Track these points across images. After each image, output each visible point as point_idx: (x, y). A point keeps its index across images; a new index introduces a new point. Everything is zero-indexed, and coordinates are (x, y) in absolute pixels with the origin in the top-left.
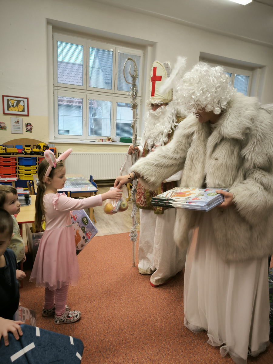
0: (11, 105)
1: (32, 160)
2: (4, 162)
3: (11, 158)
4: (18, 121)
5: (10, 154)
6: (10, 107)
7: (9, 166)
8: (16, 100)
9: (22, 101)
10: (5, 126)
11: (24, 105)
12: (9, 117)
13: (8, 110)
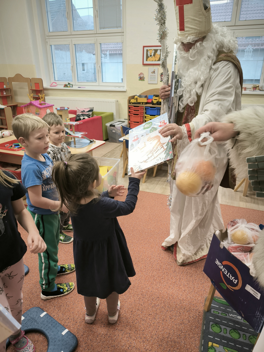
0: (149, 55)
1: (157, 110)
2: (134, 110)
3: (140, 107)
4: (154, 71)
5: (139, 103)
6: (149, 57)
7: (138, 115)
8: (154, 50)
9: (159, 50)
10: (143, 77)
11: (160, 54)
12: (147, 68)
13: (147, 60)
